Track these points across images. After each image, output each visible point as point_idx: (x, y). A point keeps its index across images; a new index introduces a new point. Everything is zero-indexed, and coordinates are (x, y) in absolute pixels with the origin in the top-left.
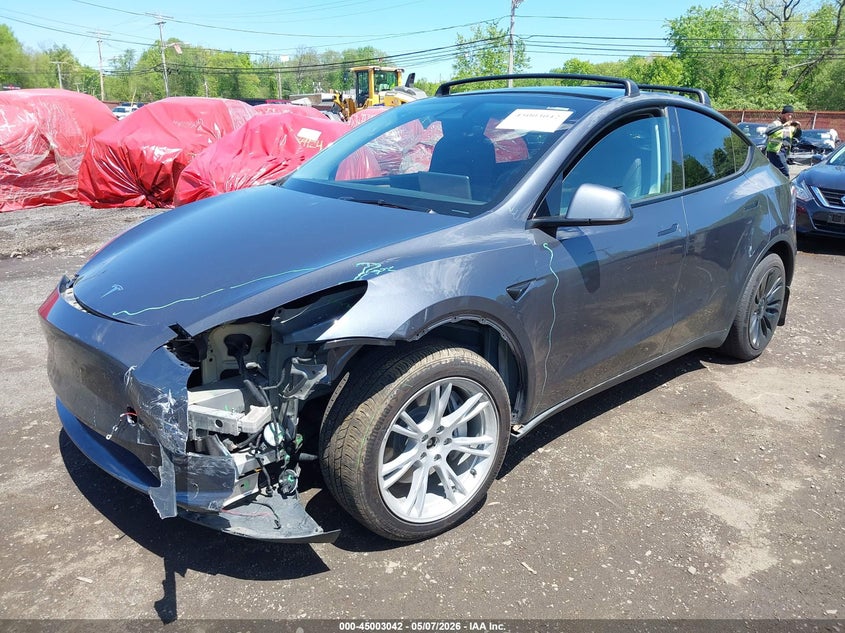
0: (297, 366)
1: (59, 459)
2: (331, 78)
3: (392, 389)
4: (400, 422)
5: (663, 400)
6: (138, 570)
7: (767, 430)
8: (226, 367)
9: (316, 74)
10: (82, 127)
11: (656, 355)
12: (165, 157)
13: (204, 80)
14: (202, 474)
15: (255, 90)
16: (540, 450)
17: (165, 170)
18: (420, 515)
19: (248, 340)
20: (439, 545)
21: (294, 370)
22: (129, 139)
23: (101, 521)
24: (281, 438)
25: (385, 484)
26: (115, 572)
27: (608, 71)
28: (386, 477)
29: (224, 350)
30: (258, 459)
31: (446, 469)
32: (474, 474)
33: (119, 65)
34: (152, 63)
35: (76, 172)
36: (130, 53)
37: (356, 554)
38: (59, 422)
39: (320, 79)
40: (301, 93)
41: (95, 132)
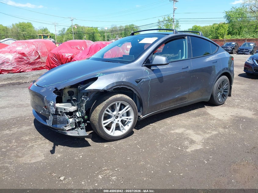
0: (83, 98)
1: (33, 124)
2: (121, 34)
3: (105, 103)
4: (107, 111)
5: (189, 114)
6: (47, 145)
7: (215, 121)
8: (68, 99)
9: (117, 32)
10: (47, 49)
11: (185, 102)
12: (69, 56)
13: (84, 36)
14: (60, 121)
15: (99, 38)
16: (151, 124)
17: (69, 60)
18: (114, 134)
19: (73, 92)
20: (118, 142)
21: (83, 99)
22: (59, 51)
23: (41, 136)
24: (80, 115)
25: (104, 126)
26: (42, 145)
27: (206, 28)
28: (104, 124)
29: (68, 95)
30: (75, 120)
31: (120, 124)
32: (128, 126)
33: (61, 32)
34: (70, 31)
35: (46, 61)
36: (64, 29)
37: (98, 143)
38: (34, 117)
39: (118, 34)
40: (112, 38)
41: (51, 50)
